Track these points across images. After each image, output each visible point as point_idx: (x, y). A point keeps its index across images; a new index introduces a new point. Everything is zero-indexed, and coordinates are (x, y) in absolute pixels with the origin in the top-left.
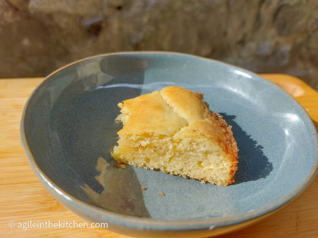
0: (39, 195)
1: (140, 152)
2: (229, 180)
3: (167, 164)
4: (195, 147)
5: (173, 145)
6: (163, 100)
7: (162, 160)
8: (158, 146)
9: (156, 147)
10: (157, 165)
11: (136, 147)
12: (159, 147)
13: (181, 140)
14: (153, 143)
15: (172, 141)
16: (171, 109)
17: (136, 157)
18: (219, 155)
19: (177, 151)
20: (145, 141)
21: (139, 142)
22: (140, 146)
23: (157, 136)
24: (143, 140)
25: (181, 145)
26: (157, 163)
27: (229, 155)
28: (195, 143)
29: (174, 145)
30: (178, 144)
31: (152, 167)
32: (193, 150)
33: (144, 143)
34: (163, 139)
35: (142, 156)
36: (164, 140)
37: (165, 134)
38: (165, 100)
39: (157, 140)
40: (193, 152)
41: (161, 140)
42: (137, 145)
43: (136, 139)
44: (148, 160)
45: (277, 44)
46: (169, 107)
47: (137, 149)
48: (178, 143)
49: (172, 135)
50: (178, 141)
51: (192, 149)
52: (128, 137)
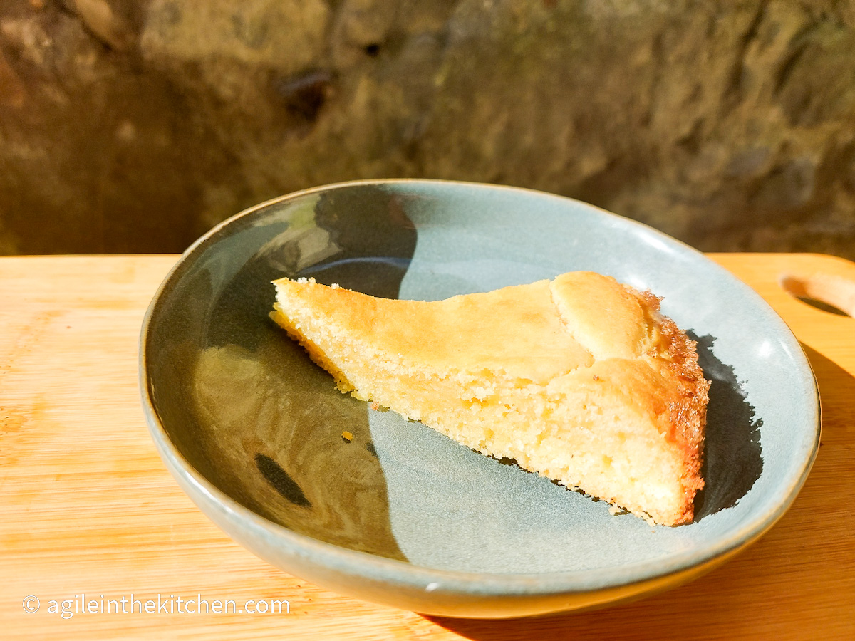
0: (259, 575)
1: (474, 413)
2: (678, 514)
3: (533, 451)
4: (593, 416)
5: (545, 407)
6: (553, 302)
7: (522, 440)
8: (513, 405)
9: (508, 406)
10: (510, 449)
11: (464, 399)
12: (515, 408)
13: (563, 396)
14: (502, 395)
15: (543, 395)
16: (563, 325)
17: (465, 423)
18: (650, 445)
19: (554, 422)
20: (486, 388)
21: (472, 388)
22: (475, 400)
23: (512, 381)
24: (482, 385)
25: (563, 408)
26: (510, 445)
27: (675, 446)
28: (595, 408)
29: (548, 407)
30: (557, 407)
31: (500, 452)
32: (589, 425)
33: (481, 393)
34: (524, 390)
35: (477, 422)
36: (526, 392)
37: (528, 377)
38: (556, 303)
39: (511, 389)
40: (590, 429)
41: (518, 391)
42: (468, 396)
43: (467, 382)
44: (490, 434)
45: (785, 147)
46: (560, 320)
47: (468, 404)
48: (557, 402)
49: (544, 384)
50: (557, 398)
51: (587, 420)
52: (451, 373)
